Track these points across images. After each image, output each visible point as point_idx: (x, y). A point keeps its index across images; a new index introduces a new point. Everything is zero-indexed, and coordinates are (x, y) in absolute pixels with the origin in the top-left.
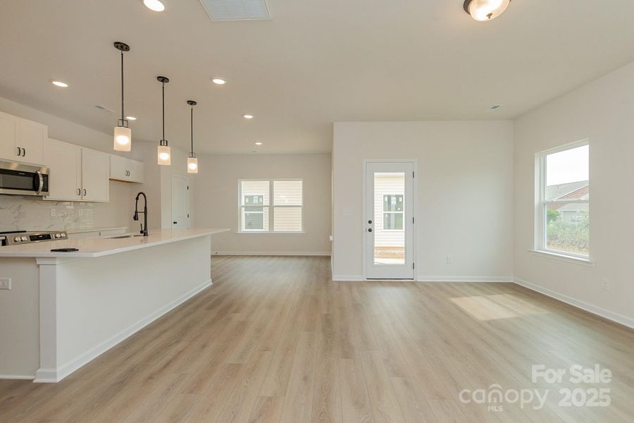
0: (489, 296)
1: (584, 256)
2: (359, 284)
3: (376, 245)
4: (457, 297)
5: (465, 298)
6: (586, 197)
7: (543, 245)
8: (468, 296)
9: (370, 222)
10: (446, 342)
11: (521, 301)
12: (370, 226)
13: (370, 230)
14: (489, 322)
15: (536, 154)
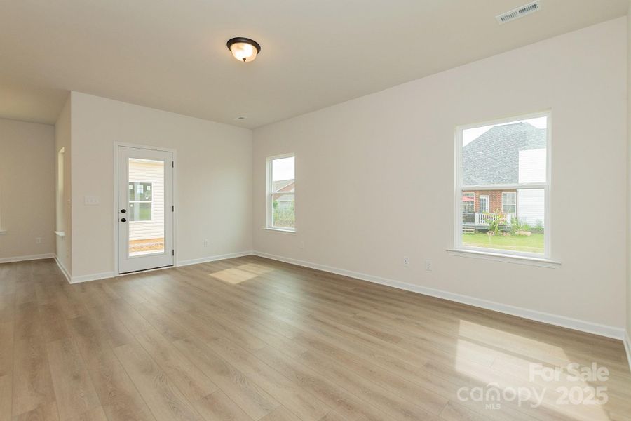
0: (239, 267)
1: (292, 229)
2: (111, 281)
3: (130, 239)
4: (215, 272)
5: (221, 272)
6: (293, 190)
7: (270, 225)
8: (222, 270)
9: (123, 211)
10: (212, 305)
11: (259, 266)
12: (123, 216)
13: (124, 220)
14: (240, 284)
15: (267, 159)
